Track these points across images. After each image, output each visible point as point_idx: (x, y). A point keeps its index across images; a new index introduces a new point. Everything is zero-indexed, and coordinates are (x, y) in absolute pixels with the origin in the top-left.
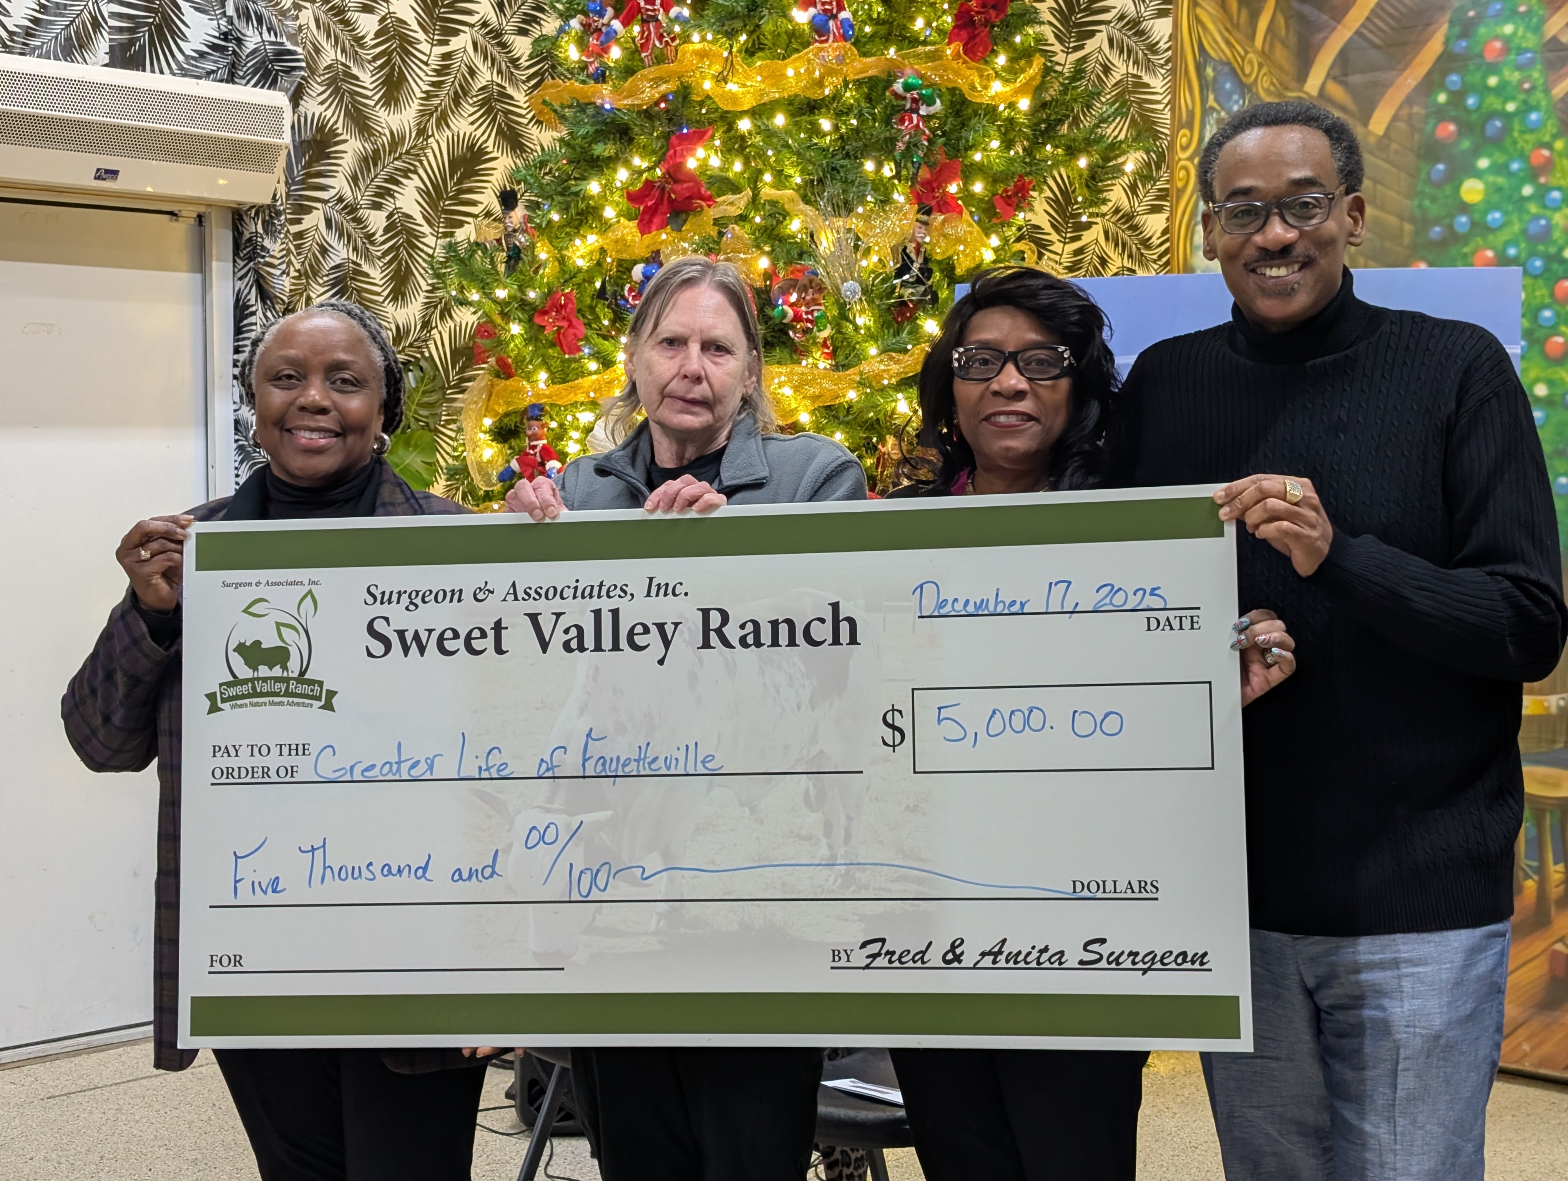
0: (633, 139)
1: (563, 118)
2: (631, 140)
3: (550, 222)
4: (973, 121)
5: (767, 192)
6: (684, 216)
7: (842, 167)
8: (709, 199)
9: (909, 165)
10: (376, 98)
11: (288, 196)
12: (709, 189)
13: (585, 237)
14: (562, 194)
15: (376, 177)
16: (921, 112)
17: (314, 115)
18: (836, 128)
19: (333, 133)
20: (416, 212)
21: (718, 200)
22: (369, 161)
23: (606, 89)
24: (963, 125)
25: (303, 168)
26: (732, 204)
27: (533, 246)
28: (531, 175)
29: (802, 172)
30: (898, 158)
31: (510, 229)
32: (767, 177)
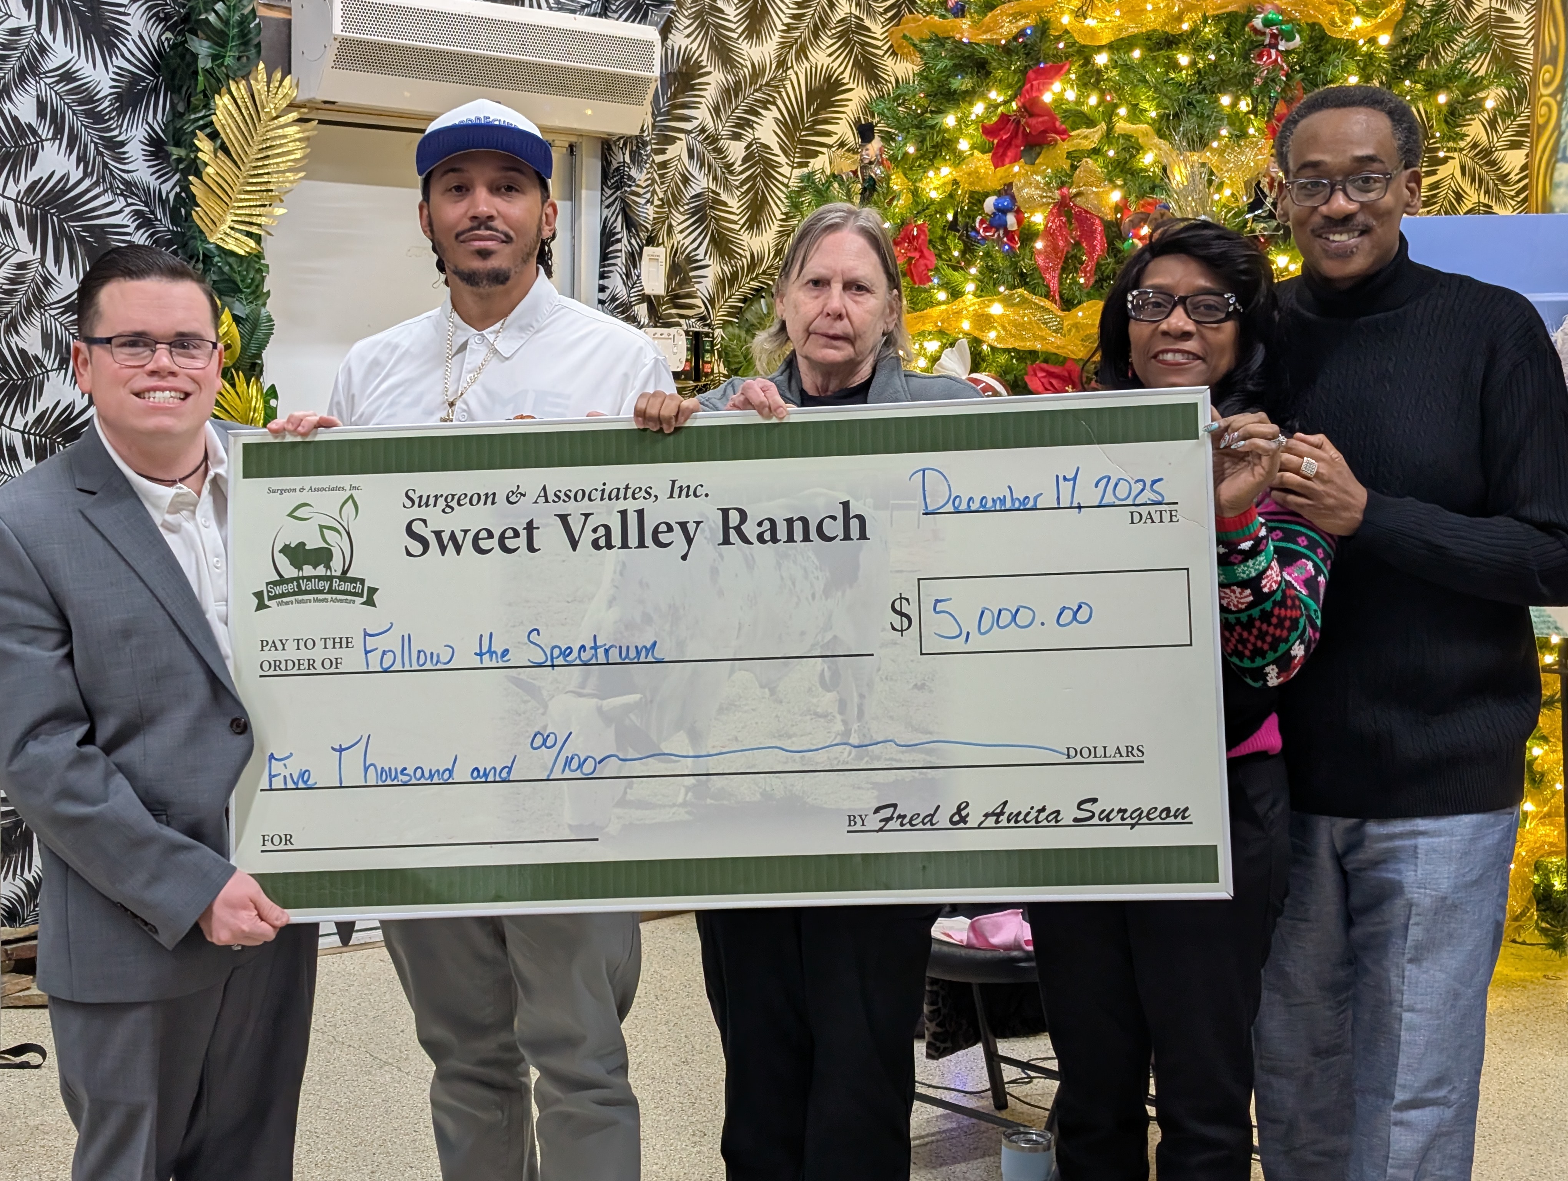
0: (990, 73)
1: (922, 51)
2: (988, 74)
3: (906, 154)
4: (1333, 56)
5: (1122, 126)
6: (1038, 149)
7: (1198, 101)
8: (1063, 133)
9: (1266, 100)
10: (740, 30)
11: (654, 126)
12: (1063, 123)
13: (939, 169)
14: (918, 127)
15: (736, 108)
16: (1281, 48)
17: (680, 47)
18: (1194, 63)
19: (698, 65)
20: (773, 142)
21: (1073, 133)
22: (730, 93)
23: (965, 23)
24: (1321, 60)
25: (669, 100)
26: (1086, 137)
27: (888, 179)
28: (889, 109)
29: (1158, 106)
30: (1255, 93)
31: (867, 161)
32: (1122, 111)
